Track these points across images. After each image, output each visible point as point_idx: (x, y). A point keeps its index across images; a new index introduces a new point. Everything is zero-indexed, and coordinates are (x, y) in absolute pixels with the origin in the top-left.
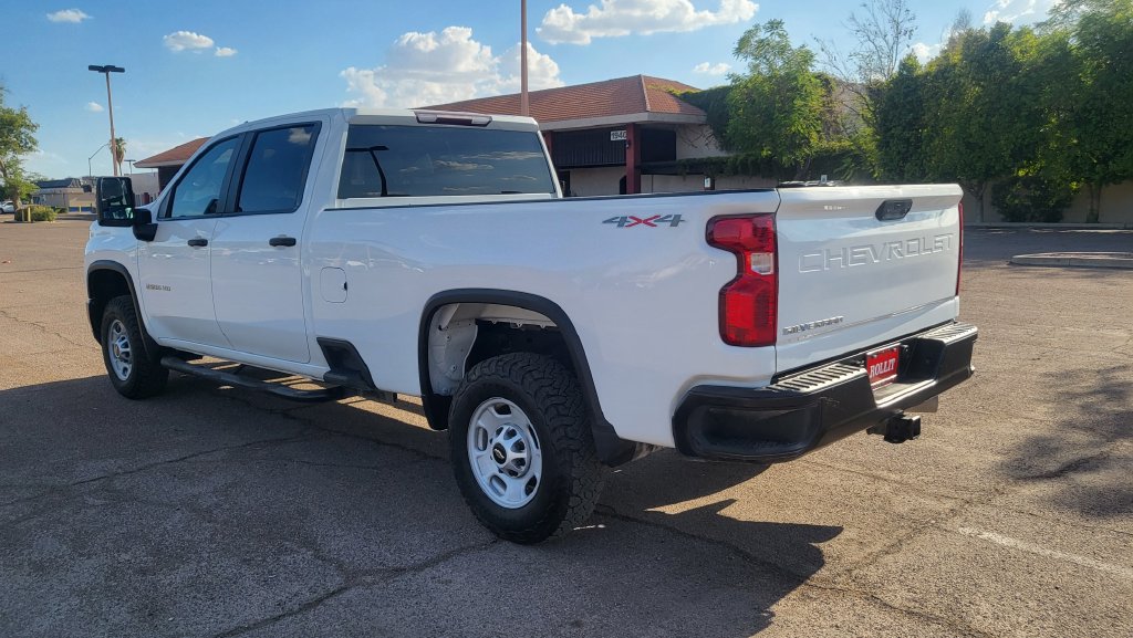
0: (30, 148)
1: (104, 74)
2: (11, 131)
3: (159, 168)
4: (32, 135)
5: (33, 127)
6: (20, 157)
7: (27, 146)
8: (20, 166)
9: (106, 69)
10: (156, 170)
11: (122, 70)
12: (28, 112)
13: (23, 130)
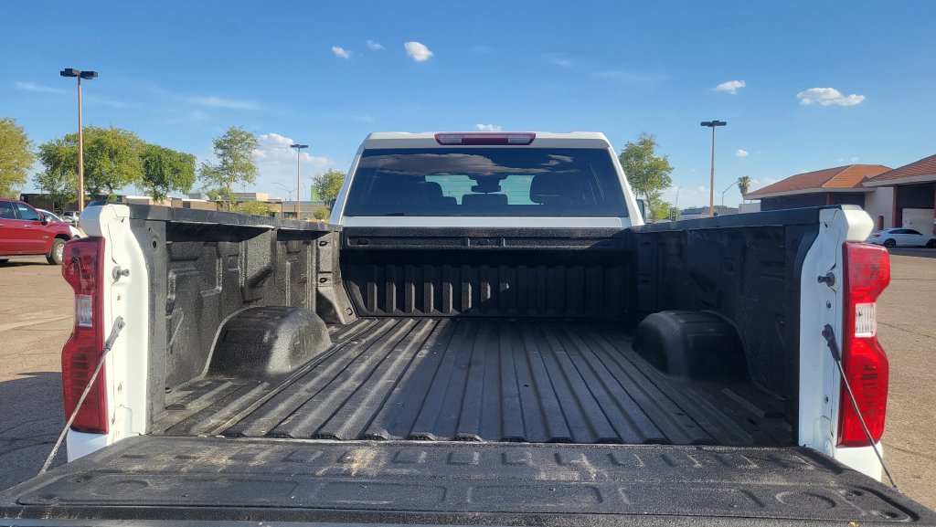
0: (667, 185)
1: (711, 128)
2: (656, 173)
3: (761, 199)
4: (669, 175)
5: (669, 170)
6: (660, 191)
7: (665, 183)
8: (660, 198)
9: (712, 124)
10: (759, 201)
11: (724, 124)
12: (669, 159)
13: (664, 172)
